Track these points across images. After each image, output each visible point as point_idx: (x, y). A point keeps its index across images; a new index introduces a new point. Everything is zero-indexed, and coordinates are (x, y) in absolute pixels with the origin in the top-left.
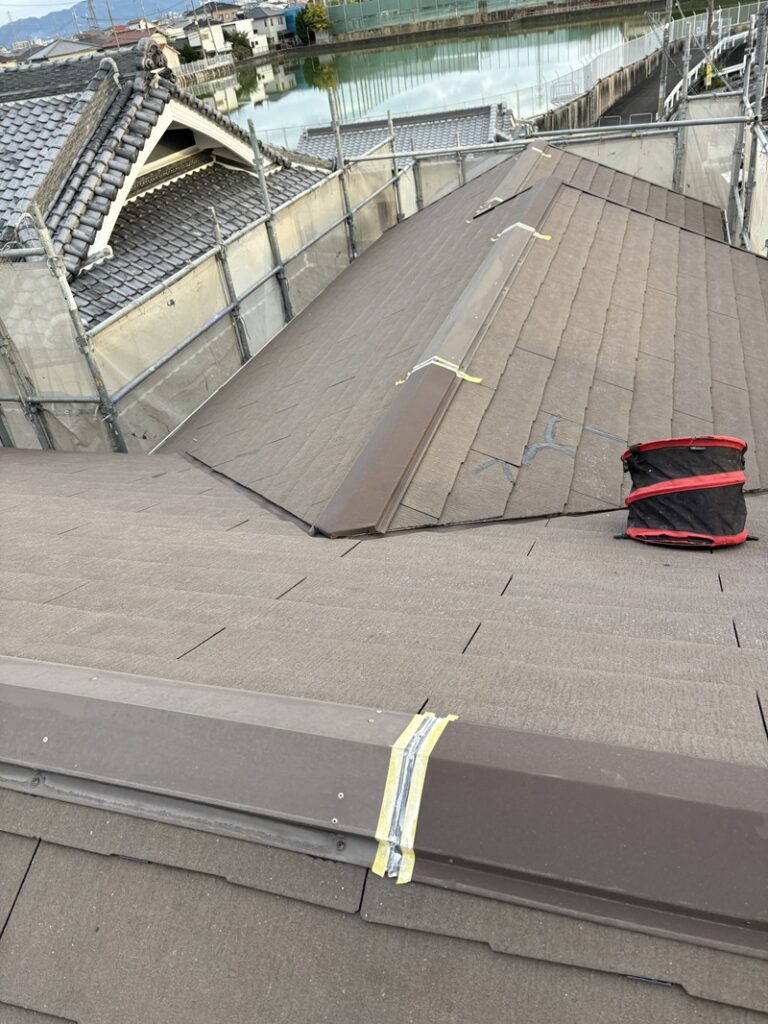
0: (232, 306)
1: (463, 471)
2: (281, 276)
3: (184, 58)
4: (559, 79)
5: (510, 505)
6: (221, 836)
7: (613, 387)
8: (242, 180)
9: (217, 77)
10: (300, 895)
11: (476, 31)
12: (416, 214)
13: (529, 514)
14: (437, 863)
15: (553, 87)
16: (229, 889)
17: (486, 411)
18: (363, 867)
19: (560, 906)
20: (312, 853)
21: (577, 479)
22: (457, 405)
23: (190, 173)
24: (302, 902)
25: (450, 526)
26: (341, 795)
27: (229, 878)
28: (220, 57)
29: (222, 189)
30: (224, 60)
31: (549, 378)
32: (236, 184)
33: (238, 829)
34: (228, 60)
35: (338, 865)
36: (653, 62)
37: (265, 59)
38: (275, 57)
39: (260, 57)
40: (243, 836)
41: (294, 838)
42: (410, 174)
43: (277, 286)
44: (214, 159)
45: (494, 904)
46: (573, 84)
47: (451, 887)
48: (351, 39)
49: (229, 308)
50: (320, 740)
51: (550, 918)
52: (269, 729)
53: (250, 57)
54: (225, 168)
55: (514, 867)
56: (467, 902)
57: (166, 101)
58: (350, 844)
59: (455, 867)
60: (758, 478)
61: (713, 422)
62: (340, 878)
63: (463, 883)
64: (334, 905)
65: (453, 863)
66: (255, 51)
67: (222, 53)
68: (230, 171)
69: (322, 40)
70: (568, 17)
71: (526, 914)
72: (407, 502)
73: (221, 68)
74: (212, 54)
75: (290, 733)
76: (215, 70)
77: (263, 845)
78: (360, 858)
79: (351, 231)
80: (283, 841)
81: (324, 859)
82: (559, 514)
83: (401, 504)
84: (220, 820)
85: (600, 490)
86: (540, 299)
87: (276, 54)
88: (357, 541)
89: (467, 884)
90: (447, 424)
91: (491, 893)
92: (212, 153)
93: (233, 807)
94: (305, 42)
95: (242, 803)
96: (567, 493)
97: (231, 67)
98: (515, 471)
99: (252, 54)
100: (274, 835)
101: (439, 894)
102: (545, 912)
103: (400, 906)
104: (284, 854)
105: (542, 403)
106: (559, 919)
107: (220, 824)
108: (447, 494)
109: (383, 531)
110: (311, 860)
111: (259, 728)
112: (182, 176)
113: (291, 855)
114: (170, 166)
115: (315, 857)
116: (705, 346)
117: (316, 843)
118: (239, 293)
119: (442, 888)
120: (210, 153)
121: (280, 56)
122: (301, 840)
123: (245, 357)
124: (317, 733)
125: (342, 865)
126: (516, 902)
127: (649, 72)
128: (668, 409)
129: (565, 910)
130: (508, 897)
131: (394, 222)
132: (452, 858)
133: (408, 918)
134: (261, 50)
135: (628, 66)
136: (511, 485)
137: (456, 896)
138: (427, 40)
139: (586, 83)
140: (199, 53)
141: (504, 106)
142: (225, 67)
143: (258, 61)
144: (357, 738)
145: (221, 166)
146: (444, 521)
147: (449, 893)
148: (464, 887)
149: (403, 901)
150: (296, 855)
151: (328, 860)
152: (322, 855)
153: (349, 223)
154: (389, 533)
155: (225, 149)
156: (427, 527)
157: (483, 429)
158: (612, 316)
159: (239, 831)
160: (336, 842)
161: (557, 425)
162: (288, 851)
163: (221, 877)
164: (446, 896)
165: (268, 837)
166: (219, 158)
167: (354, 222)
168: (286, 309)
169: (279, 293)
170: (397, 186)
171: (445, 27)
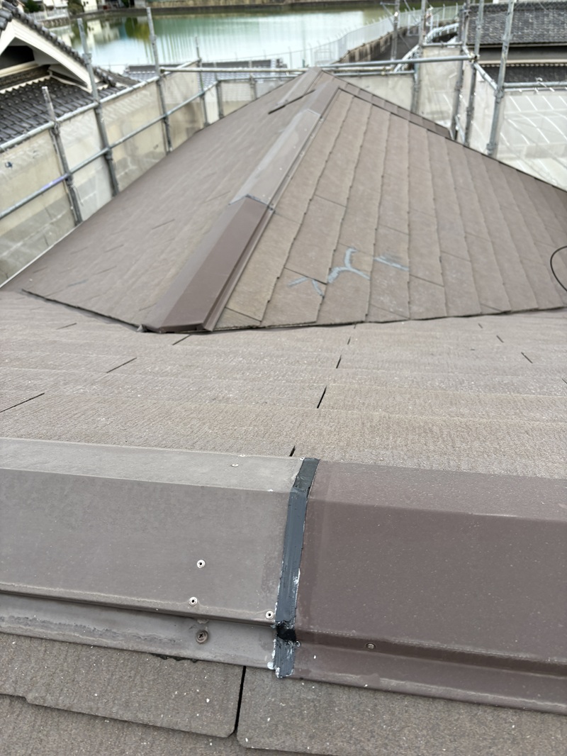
0: (66, 176)
1: (279, 284)
2: (109, 157)
3: (27, 9)
4: (320, 46)
5: (321, 314)
6: (19, 636)
7: (393, 231)
8: (75, 92)
9: (55, 26)
10: (143, 717)
11: (258, 9)
12: (218, 121)
13: (338, 321)
14: (348, 650)
15: (316, 53)
16: (29, 715)
17: (295, 239)
18: (239, 666)
19: (540, 699)
20: (160, 651)
21: (373, 296)
22: (269, 233)
23: (30, 83)
24: (145, 726)
25: (270, 328)
26: (201, 563)
27: (30, 697)
28: (58, 11)
29: (58, 98)
30: (61, 13)
31: (343, 219)
32: (69, 94)
33: (44, 624)
34: (64, 14)
35: (200, 666)
36: (386, 42)
37: (94, 16)
38: (103, 15)
39: (90, 14)
40: (53, 633)
41: (130, 631)
42: (214, 91)
43: (105, 166)
44: (51, 73)
45: (440, 705)
46: (330, 52)
47: (374, 685)
48: (163, 6)
49: (63, 178)
50: (166, 489)
51: (525, 717)
52: (93, 479)
53: (81, 13)
54: (59, 82)
55: (468, 649)
56: (399, 705)
57: (9, 20)
58: (216, 631)
59: (376, 654)
60: (508, 303)
61: (471, 261)
62: (203, 685)
63: (391, 678)
64: (197, 727)
65: (375, 649)
66: (87, 9)
67: (59, 8)
68: (64, 85)
69: (140, 5)
70: (324, 5)
71: (489, 716)
72: (231, 306)
73: (58, 20)
74: (51, 8)
75: (123, 482)
76: (54, 20)
77: (83, 645)
78: (232, 653)
79: (167, 130)
80: (114, 637)
81: (178, 659)
82: (362, 322)
83: (225, 307)
84: (18, 613)
85: (392, 305)
86: (330, 163)
87: (103, 12)
88: (186, 335)
89: (397, 678)
90: (262, 246)
91: (434, 689)
92: (49, 68)
93: (37, 592)
94: (126, 5)
95: (51, 585)
96: (367, 307)
97: (66, 19)
98: (323, 287)
99: (83, 11)
100: (100, 628)
101: (355, 697)
102: (517, 709)
103: (297, 720)
104: (116, 655)
105: (339, 237)
106: (539, 717)
107: (19, 618)
108: (266, 301)
109: (211, 329)
110: (157, 661)
111: (77, 480)
112: (23, 85)
113: (126, 655)
114: (12, 75)
115: (164, 657)
116: (457, 208)
117: (164, 635)
118: (71, 167)
119: (361, 688)
120: (47, 69)
121: (106, 14)
122: (142, 634)
123: (78, 221)
124: (165, 481)
125: (205, 665)
126: (473, 699)
127: (383, 49)
128: (437, 250)
129: (547, 704)
130: (459, 693)
131: (202, 126)
132: (371, 641)
133: (312, 737)
134: (91, 9)
135: (369, 43)
136: (321, 298)
137: (382, 697)
138: (221, 12)
139: (340, 52)
140: (40, 6)
141: (281, 61)
142: (62, 19)
143: (89, 17)
144: (221, 483)
145: (56, 80)
146: (266, 324)
147: (370, 694)
148: (393, 683)
149: (301, 713)
150: (135, 657)
151: (184, 659)
152: (174, 653)
153: (165, 123)
154: (216, 331)
155: (60, 65)
156: (251, 328)
157: (293, 254)
158: (386, 181)
159: (47, 628)
160: (195, 631)
161: (353, 254)
162: (122, 650)
163: (18, 697)
164: (367, 700)
165: (91, 633)
166: (55, 73)
167: (170, 122)
168: (113, 184)
169: (107, 172)
170: (204, 99)
171: (234, 4)
